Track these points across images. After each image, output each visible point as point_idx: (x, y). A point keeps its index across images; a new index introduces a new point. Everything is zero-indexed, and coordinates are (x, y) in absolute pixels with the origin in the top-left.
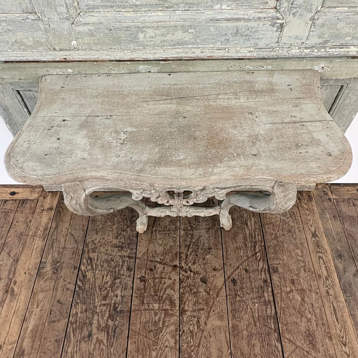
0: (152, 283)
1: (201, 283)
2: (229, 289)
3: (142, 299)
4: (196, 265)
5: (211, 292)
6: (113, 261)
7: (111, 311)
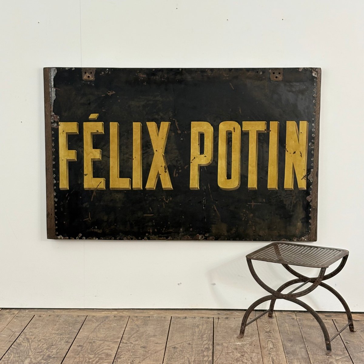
0: (90, 348)
1: (140, 348)
2: (169, 350)
3: (77, 353)
4: (138, 342)
5: (150, 352)
6: (51, 339)
7: (45, 357)
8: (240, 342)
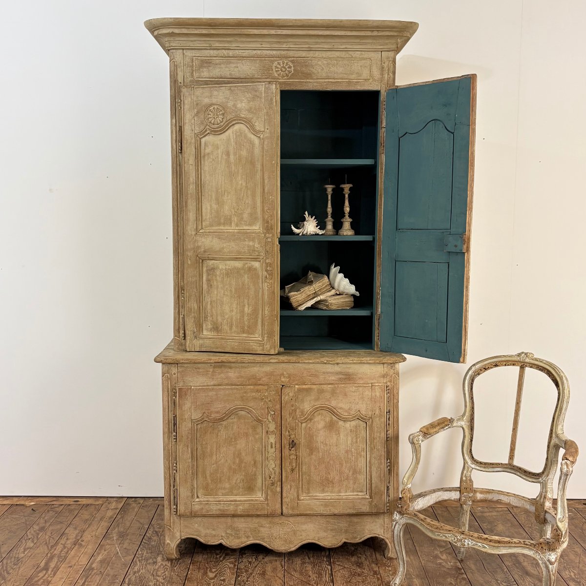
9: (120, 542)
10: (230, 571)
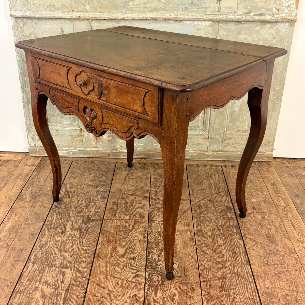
0: (124, 206)
2: (195, 210)
3: (114, 214)
7: (85, 220)
8: (254, 199)
9: (31, 204)
10: (140, 245)
